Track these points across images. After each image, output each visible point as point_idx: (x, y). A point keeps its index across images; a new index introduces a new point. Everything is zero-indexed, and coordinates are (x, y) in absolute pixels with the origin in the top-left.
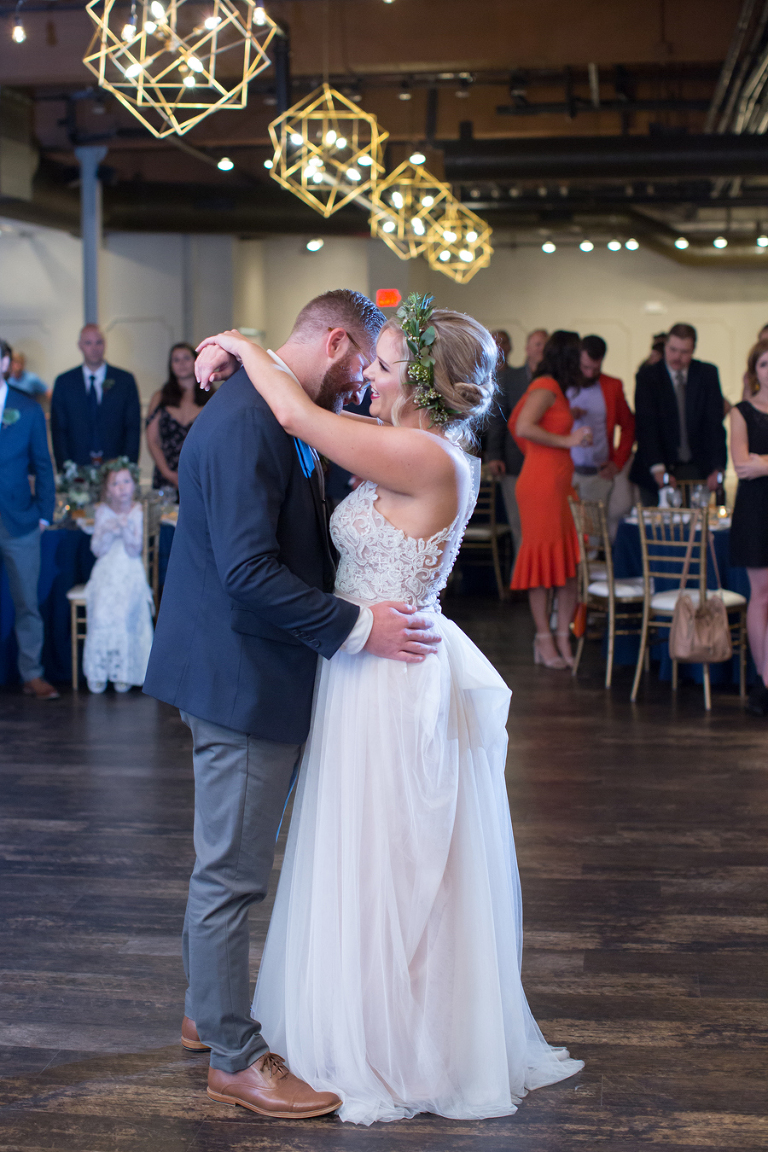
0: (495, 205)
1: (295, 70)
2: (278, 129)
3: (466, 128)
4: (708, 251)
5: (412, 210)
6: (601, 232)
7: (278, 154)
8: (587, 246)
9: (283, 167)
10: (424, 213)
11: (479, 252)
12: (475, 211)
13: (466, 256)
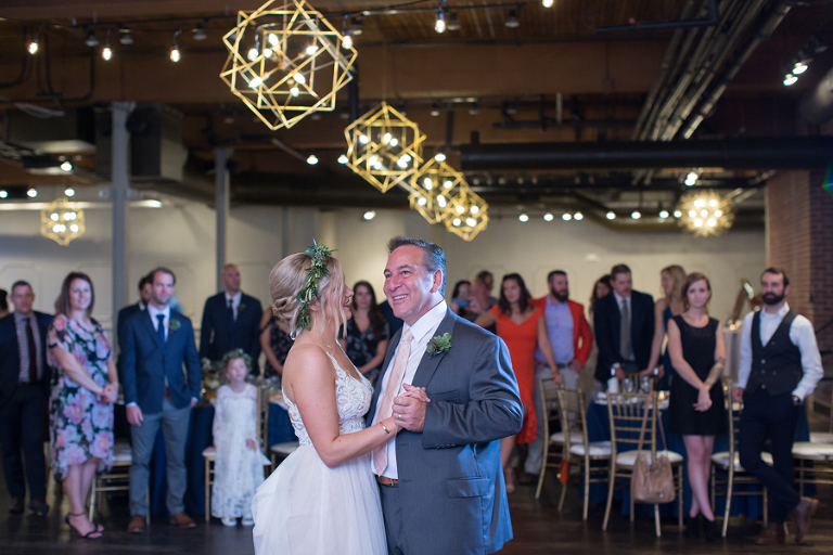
0: (490, 189)
1: (362, 96)
2: (351, 132)
3: (475, 136)
4: (627, 221)
5: (438, 191)
6: (558, 209)
7: (351, 150)
8: (549, 217)
9: (354, 158)
10: (445, 192)
11: (479, 220)
12: (478, 193)
13: (471, 222)
